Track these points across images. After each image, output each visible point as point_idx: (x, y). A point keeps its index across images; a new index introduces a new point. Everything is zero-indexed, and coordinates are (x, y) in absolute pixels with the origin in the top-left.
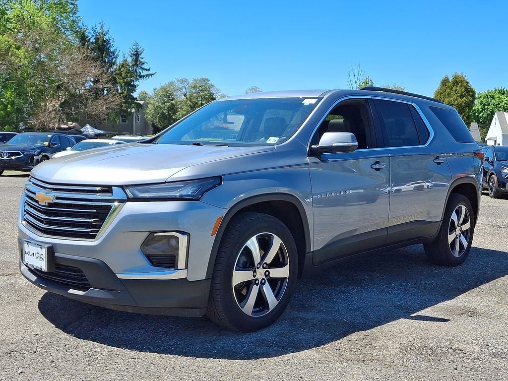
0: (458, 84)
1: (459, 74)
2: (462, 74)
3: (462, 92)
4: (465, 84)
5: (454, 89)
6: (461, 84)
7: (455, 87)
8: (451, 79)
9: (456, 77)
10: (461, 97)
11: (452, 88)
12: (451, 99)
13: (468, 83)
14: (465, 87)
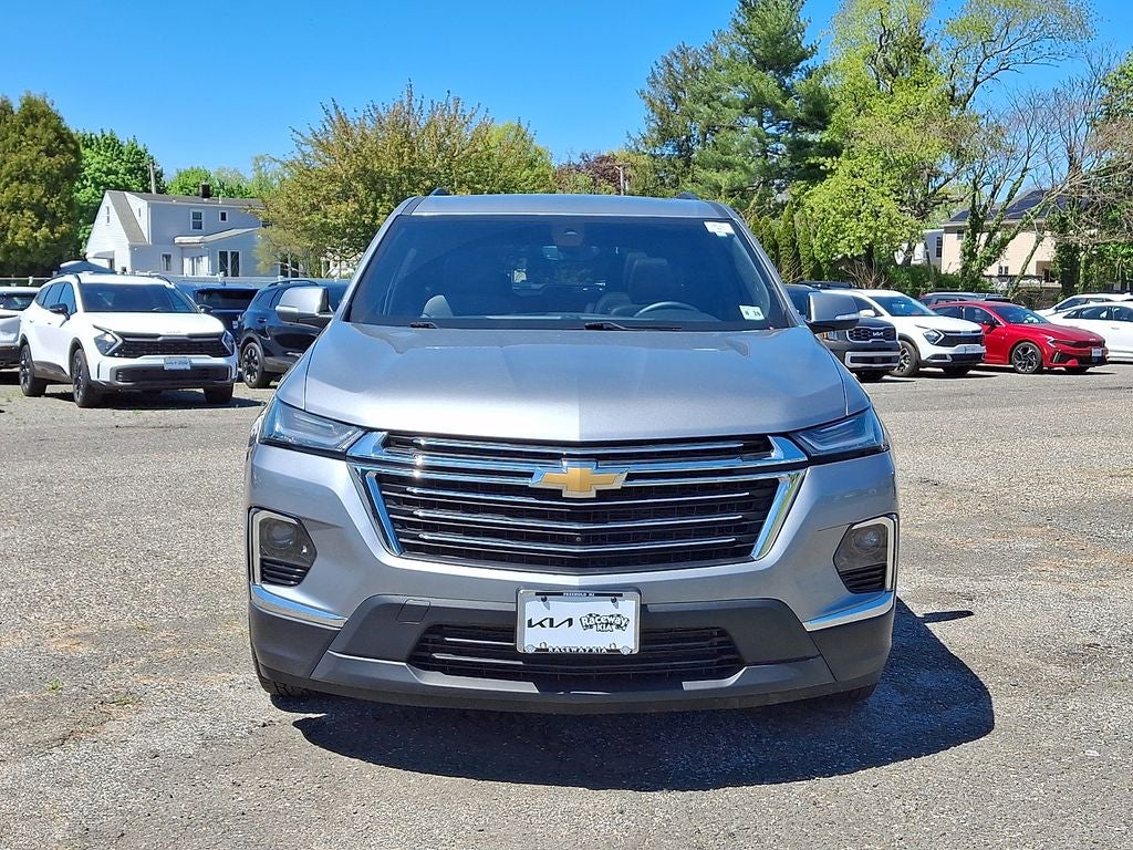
0: (37, 121)
1: (36, 94)
2: (45, 95)
3: (50, 142)
4: (54, 122)
5: (28, 131)
6: (43, 120)
7: (31, 126)
8: (16, 106)
9: (30, 104)
10: (50, 153)
11: (22, 129)
12: (24, 157)
13: (60, 119)
14: (56, 130)
